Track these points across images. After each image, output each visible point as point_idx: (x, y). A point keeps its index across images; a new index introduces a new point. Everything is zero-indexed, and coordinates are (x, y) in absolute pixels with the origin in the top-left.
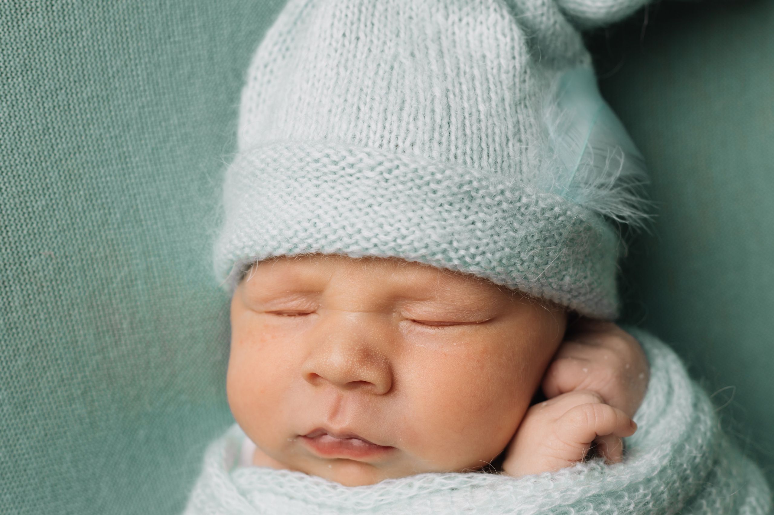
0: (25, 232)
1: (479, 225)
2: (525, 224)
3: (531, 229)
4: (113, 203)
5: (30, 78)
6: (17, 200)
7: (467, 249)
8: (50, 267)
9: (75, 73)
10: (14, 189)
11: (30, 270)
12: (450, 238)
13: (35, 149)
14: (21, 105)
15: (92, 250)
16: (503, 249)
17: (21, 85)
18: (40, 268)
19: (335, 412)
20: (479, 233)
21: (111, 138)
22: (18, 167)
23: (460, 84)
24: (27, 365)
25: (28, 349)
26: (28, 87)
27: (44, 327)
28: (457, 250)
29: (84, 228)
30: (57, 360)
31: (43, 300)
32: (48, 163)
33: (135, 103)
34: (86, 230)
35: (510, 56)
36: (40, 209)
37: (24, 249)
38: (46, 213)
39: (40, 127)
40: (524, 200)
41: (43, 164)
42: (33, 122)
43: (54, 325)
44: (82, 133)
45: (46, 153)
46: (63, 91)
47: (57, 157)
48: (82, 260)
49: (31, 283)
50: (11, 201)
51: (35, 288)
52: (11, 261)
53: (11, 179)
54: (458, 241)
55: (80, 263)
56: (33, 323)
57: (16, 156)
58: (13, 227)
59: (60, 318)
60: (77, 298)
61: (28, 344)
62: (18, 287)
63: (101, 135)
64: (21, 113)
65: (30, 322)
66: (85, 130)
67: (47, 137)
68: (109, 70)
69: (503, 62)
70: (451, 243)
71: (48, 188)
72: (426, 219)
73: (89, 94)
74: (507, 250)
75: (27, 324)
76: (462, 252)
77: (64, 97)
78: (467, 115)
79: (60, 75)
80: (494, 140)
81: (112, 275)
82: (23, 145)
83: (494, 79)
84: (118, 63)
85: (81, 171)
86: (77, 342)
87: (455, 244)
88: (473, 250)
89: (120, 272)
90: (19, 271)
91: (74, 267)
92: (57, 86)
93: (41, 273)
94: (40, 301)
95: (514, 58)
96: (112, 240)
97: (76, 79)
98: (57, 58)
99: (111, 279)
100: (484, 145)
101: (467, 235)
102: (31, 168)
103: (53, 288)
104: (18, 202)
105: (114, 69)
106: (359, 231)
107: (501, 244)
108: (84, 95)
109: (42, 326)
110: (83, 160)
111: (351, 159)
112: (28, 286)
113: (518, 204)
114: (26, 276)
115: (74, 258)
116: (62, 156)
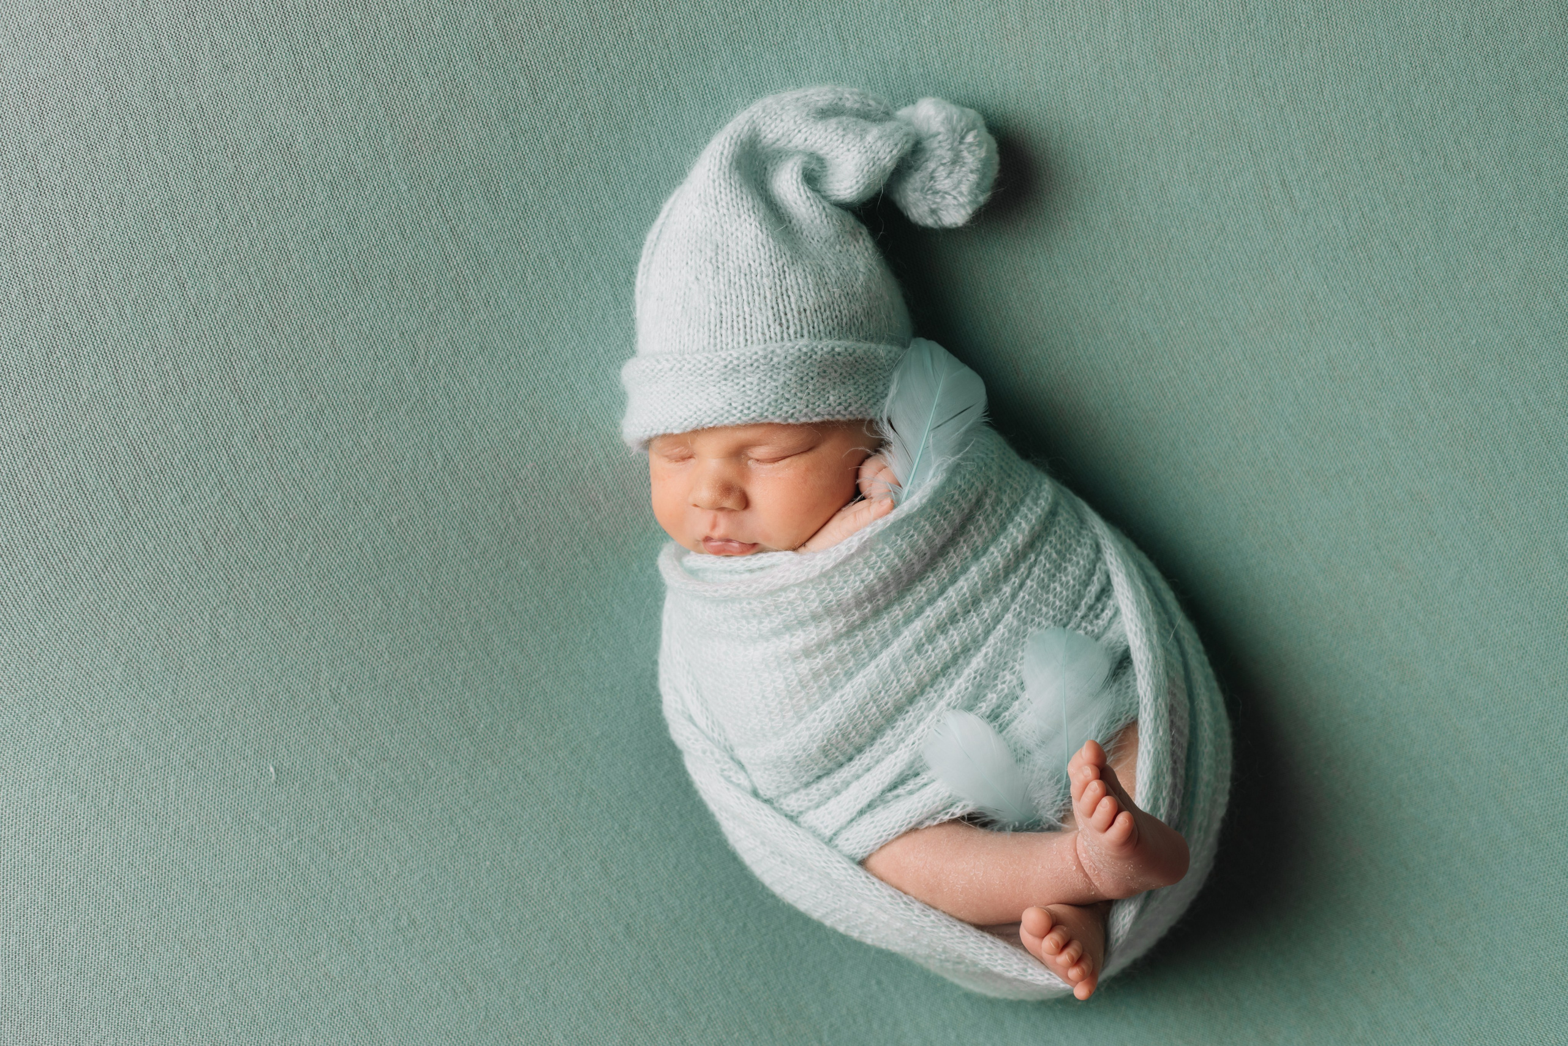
0: (512, 455)
4: (569, 419)
6: (500, 436)
8: (536, 473)
9: (518, 341)
13: (504, 399)
14: (486, 374)
15: (562, 454)
18: (529, 475)
19: (714, 526)
24: (538, 540)
25: (535, 530)
27: (543, 512)
30: (558, 532)
31: (537, 495)
32: (516, 406)
34: (555, 442)
37: (514, 466)
38: (523, 438)
39: (503, 384)
43: (549, 509)
44: (534, 379)
45: (512, 400)
46: (513, 356)
47: (520, 400)
48: (557, 463)
50: (497, 437)
51: (529, 489)
52: (507, 476)
55: (556, 465)
56: (534, 512)
57: (492, 408)
58: (503, 454)
60: (561, 489)
61: (535, 526)
62: (517, 492)
65: (532, 512)
75: (530, 513)
77: (514, 359)
81: (582, 466)
82: (495, 399)
84: (547, 325)
85: (541, 404)
86: (569, 517)
89: (587, 464)
91: (553, 469)
92: (508, 354)
93: (531, 479)
96: (576, 444)
97: (519, 345)
98: (502, 335)
99: (582, 469)
102: (504, 413)
103: (541, 486)
105: (545, 330)
108: (528, 353)
109: (541, 513)
110: (540, 397)
112: (524, 489)
114: (520, 483)
115: (551, 463)
116: (524, 399)
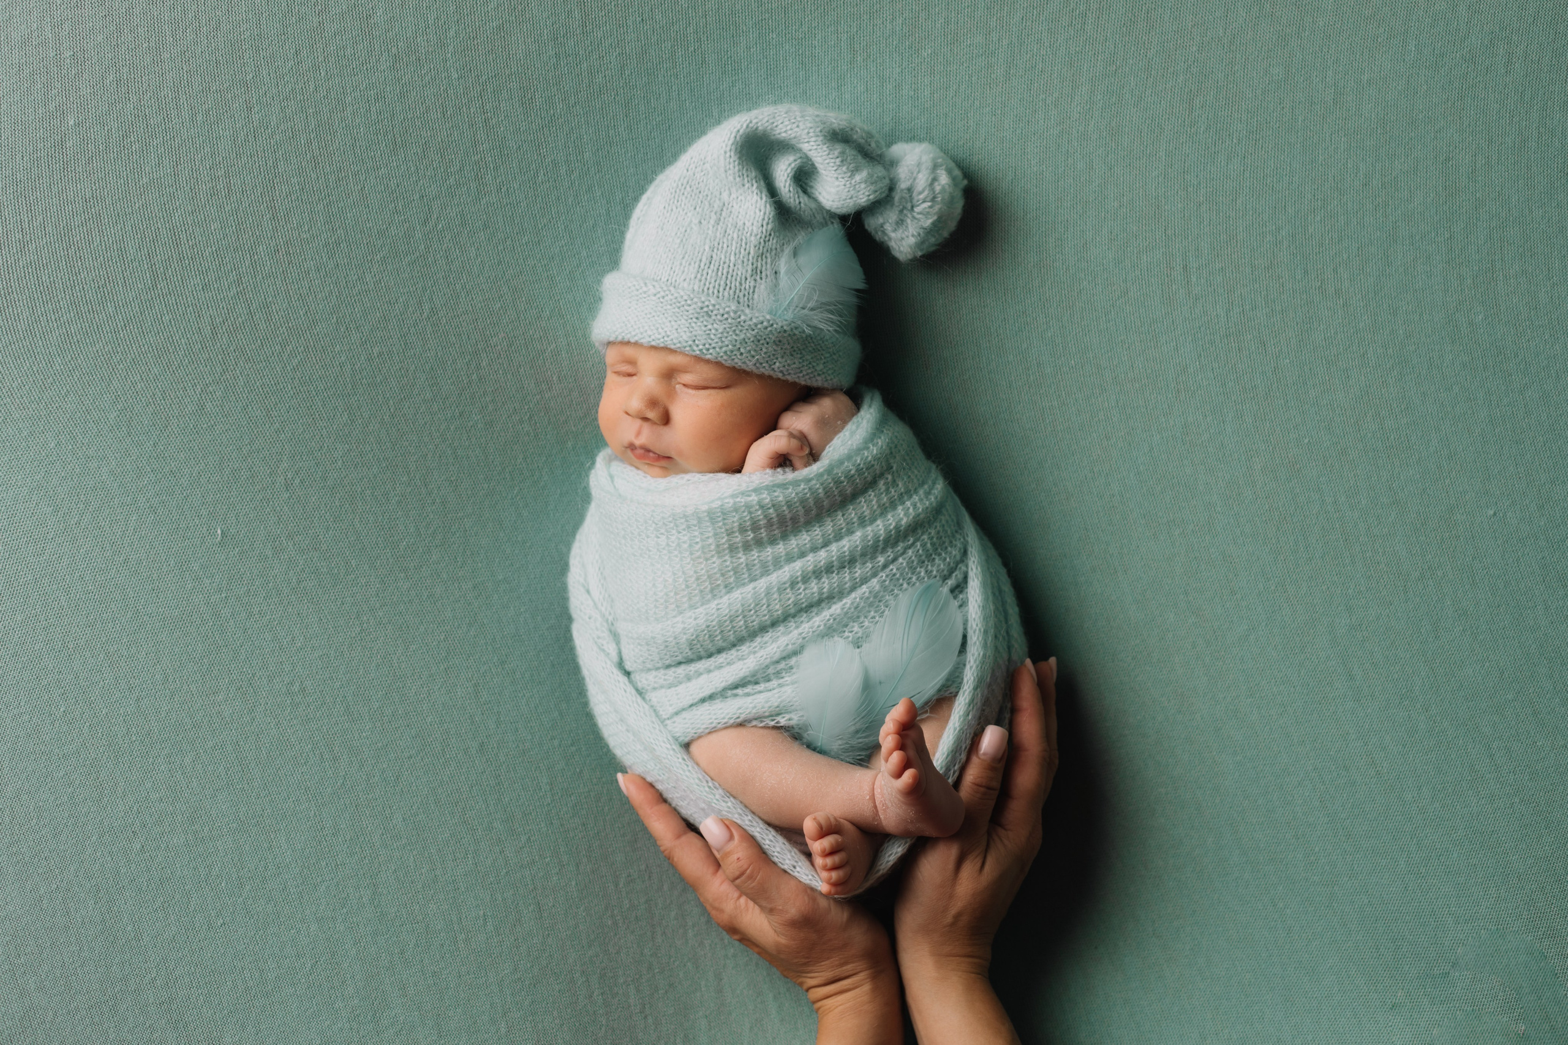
0: (488, 322)
1: (713, 331)
2: (744, 331)
3: (748, 335)
4: (544, 305)
5: (488, 232)
6: (482, 304)
7: (704, 345)
8: (505, 343)
9: (517, 228)
10: (481, 297)
11: (492, 344)
12: (694, 338)
13: (493, 274)
14: (483, 248)
15: (531, 333)
16: (727, 346)
17: (483, 237)
18: (498, 343)
19: (638, 434)
20: (712, 336)
21: (542, 266)
22: (483, 285)
23: (723, 243)
24: (492, 400)
25: (492, 391)
26: (487, 238)
27: (502, 378)
28: (697, 346)
29: (526, 320)
30: (511, 398)
31: (501, 362)
32: (502, 282)
33: (557, 244)
34: (527, 321)
35: (760, 225)
36: (497, 309)
37: (488, 332)
38: (501, 311)
39: (496, 261)
40: (743, 317)
41: (499, 283)
42: (492, 258)
43: (509, 377)
44: (523, 263)
45: (500, 276)
46: (510, 239)
47: (507, 278)
48: (525, 339)
49: (493, 353)
50: (479, 304)
51: (496, 355)
52: (480, 339)
53: (479, 291)
54: (698, 340)
55: (523, 341)
56: (495, 375)
57: (481, 278)
58: (481, 320)
59: (512, 374)
60: (522, 362)
61: (493, 388)
62: (485, 355)
63: (535, 264)
64: (484, 253)
65: (493, 375)
66: (525, 262)
67: (500, 266)
68: (539, 225)
69: (755, 228)
70: (694, 341)
71: (502, 297)
72: (682, 326)
73: (527, 240)
74: (730, 347)
75: (491, 376)
76: (701, 347)
77: (510, 242)
78: (722, 263)
79: (507, 230)
80: (736, 280)
81: (545, 348)
82: (486, 271)
83: (746, 239)
84: (545, 220)
85: (523, 286)
86: (524, 388)
87: (697, 342)
88: (707, 346)
89: (550, 347)
90: (485, 345)
91: (520, 344)
92: (506, 236)
93: (499, 347)
94: (499, 363)
95: (762, 226)
96: (544, 327)
97: (518, 231)
98: (505, 220)
99: (545, 350)
100: (728, 282)
101: (705, 337)
102: (491, 286)
103: (507, 355)
104: (484, 306)
105: (542, 224)
106: (646, 331)
107: (726, 343)
108: (523, 240)
109: (501, 378)
110: (524, 280)
111: (645, 289)
112: (491, 354)
113: (739, 320)
114: (490, 348)
115: (520, 338)
116: (510, 278)
